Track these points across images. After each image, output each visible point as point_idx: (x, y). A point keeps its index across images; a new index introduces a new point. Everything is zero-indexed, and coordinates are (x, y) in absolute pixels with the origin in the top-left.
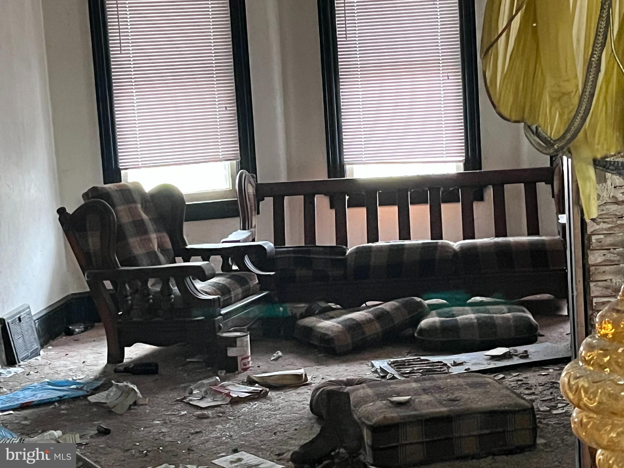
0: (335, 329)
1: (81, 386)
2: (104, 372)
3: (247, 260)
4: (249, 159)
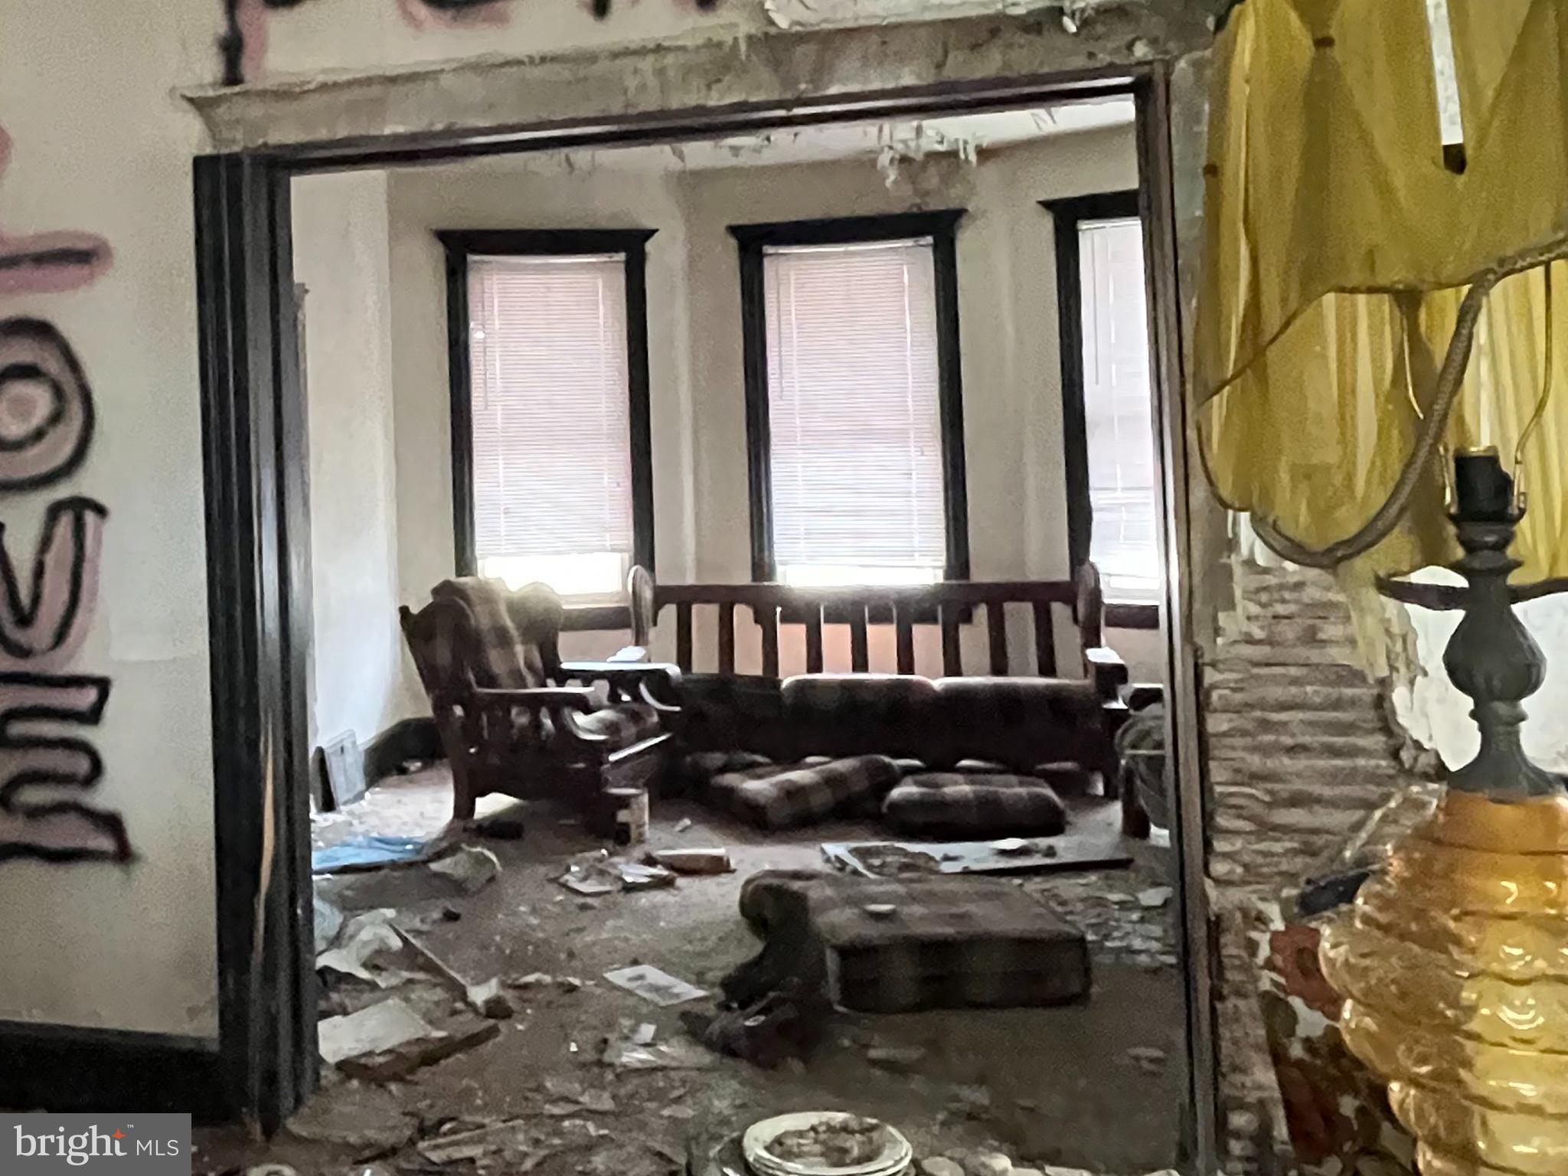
0: (766, 793)
1: (420, 848)
2: (450, 830)
3: (643, 689)
4: (645, 552)
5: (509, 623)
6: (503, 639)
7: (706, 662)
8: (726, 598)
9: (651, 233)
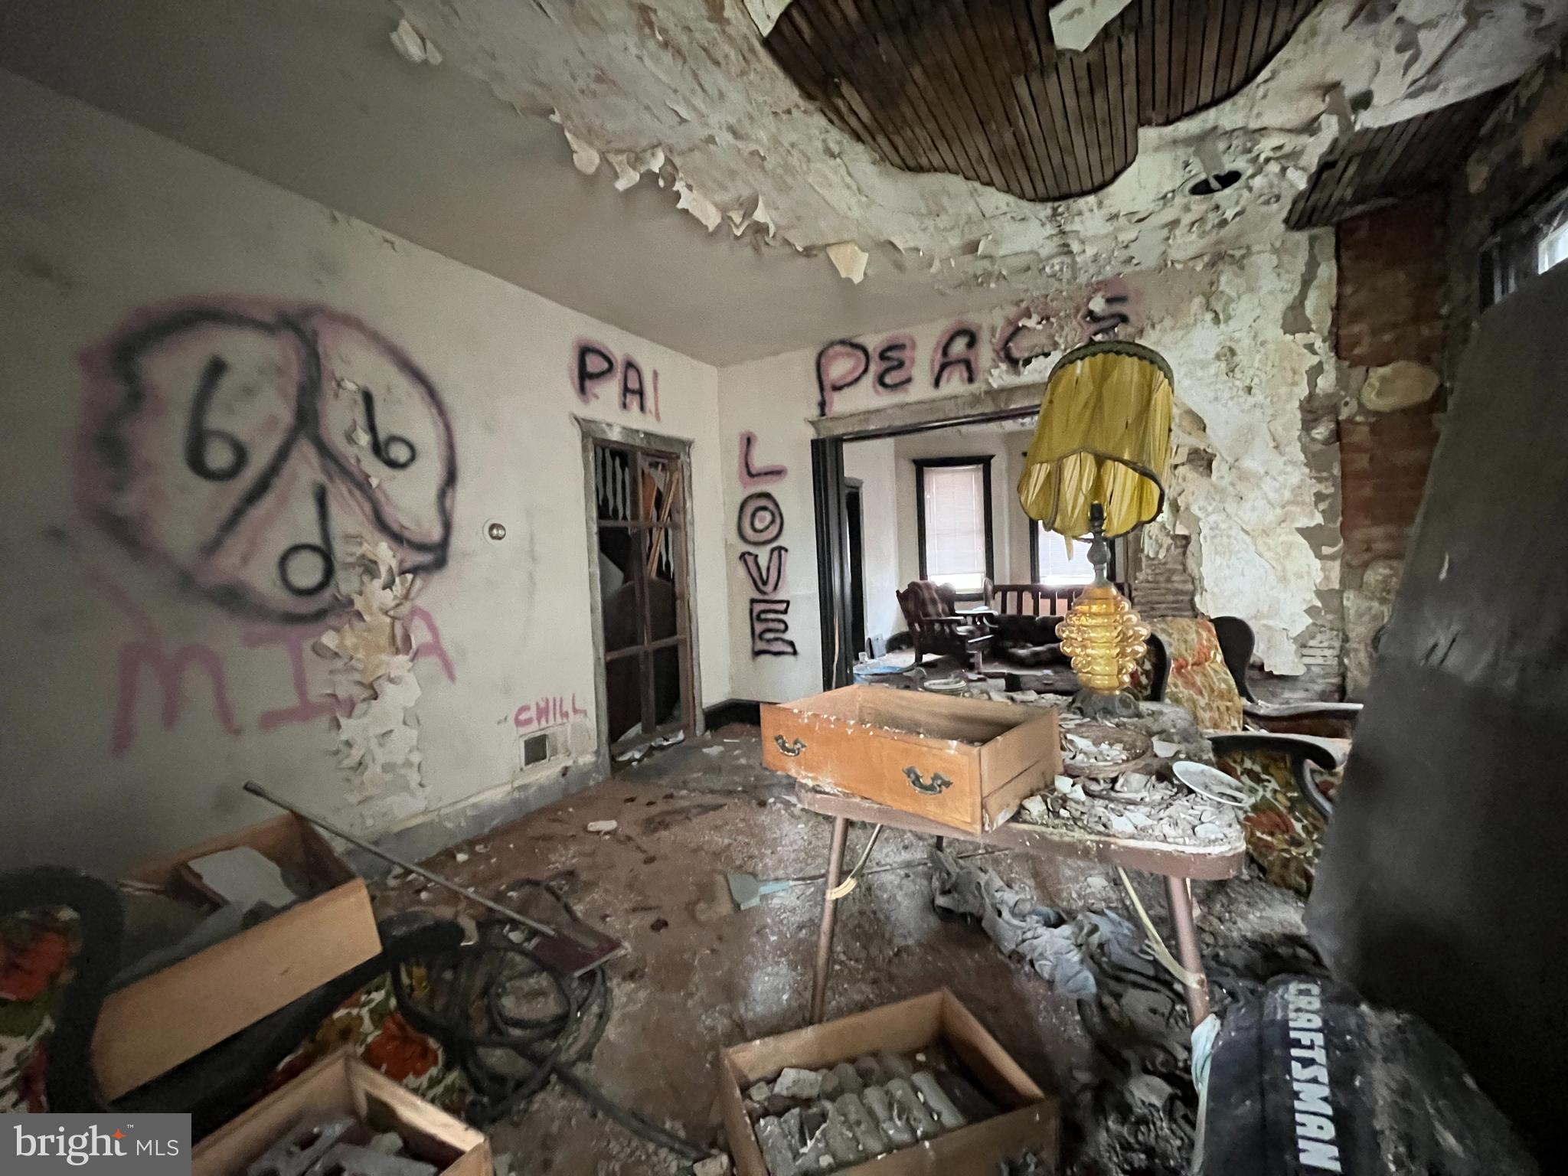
1: (900, 669)
2: (912, 665)
3: (985, 620)
4: (990, 573)
5: (936, 596)
6: (934, 602)
7: (1011, 610)
8: (1020, 590)
9: (992, 457)
